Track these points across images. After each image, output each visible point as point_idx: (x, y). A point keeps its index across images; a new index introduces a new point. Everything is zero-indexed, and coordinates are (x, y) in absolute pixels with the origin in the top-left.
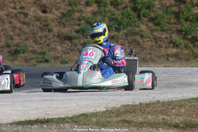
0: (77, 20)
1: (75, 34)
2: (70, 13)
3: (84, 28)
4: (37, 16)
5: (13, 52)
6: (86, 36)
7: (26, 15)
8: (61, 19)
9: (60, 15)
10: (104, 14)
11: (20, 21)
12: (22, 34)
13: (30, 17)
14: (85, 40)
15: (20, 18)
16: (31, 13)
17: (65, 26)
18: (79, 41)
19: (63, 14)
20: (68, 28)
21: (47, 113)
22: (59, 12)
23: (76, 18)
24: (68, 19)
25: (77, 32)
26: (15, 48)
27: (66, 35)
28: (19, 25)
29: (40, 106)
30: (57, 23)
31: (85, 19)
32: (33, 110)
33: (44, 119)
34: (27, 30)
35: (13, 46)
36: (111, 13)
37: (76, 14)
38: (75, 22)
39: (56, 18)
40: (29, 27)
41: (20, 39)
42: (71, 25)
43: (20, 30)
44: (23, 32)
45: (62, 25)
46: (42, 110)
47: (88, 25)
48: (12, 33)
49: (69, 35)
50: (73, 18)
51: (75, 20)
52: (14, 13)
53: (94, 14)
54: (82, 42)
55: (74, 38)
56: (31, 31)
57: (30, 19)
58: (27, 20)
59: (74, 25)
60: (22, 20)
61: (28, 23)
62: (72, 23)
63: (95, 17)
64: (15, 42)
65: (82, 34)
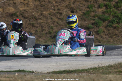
0: (92, 17)
1: (91, 25)
2: (88, 12)
3: (97, 22)
4: (68, 14)
5: (53, 37)
6: (98, 26)
7: (61, 14)
8: (83, 16)
9: (82, 14)
10: (110, 13)
11: (57, 18)
12: (59, 25)
13: (63, 15)
14: (98, 29)
15: (58, 16)
16: (64, 13)
17: (85, 21)
18: (94, 30)
19: (84, 13)
20: (87, 22)
21: (72, 67)
22: (82, 12)
23: (92, 16)
24: (87, 16)
25: (93, 24)
26: (54, 34)
27: (86, 26)
28: (57, 20)
29: (67, 63)
30: (80, 19)
31: (98, 16)
32: (63, 66)
33: (69, 70)
34: (62, 23)
35: (53, 33)
36: (114, 12)
37: (92, 13)
38: (91, 18)
39: (80, 15)
40: (63, 21)
41: (57, 29)
42: (89, 20)
43: (57, 23)
44: (59, 24)
45: (84, 20)
46: (69, 66)
47: (100, 20)
48: (52, 25)
49: (88, 26)
50: (90, 16)
51: (91, 17)
52: (53, 13)
53: (103, 13)
54: (96, 30)
55: (91, 28)
56: (64, 24)
57: (63, 17)
58: (62, 17)
59: (91, 20)
60: (58, 17)
61: (62, 19)
62: (90, 19)
63: (104, 15)
64: (54, 31)
65: (96, 25)
